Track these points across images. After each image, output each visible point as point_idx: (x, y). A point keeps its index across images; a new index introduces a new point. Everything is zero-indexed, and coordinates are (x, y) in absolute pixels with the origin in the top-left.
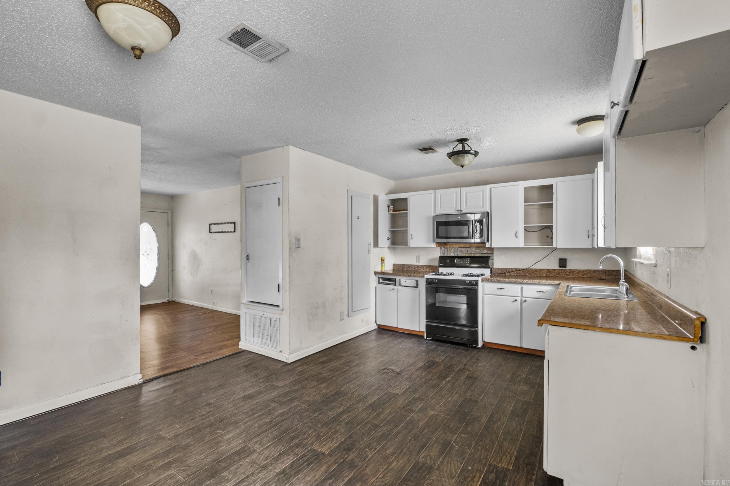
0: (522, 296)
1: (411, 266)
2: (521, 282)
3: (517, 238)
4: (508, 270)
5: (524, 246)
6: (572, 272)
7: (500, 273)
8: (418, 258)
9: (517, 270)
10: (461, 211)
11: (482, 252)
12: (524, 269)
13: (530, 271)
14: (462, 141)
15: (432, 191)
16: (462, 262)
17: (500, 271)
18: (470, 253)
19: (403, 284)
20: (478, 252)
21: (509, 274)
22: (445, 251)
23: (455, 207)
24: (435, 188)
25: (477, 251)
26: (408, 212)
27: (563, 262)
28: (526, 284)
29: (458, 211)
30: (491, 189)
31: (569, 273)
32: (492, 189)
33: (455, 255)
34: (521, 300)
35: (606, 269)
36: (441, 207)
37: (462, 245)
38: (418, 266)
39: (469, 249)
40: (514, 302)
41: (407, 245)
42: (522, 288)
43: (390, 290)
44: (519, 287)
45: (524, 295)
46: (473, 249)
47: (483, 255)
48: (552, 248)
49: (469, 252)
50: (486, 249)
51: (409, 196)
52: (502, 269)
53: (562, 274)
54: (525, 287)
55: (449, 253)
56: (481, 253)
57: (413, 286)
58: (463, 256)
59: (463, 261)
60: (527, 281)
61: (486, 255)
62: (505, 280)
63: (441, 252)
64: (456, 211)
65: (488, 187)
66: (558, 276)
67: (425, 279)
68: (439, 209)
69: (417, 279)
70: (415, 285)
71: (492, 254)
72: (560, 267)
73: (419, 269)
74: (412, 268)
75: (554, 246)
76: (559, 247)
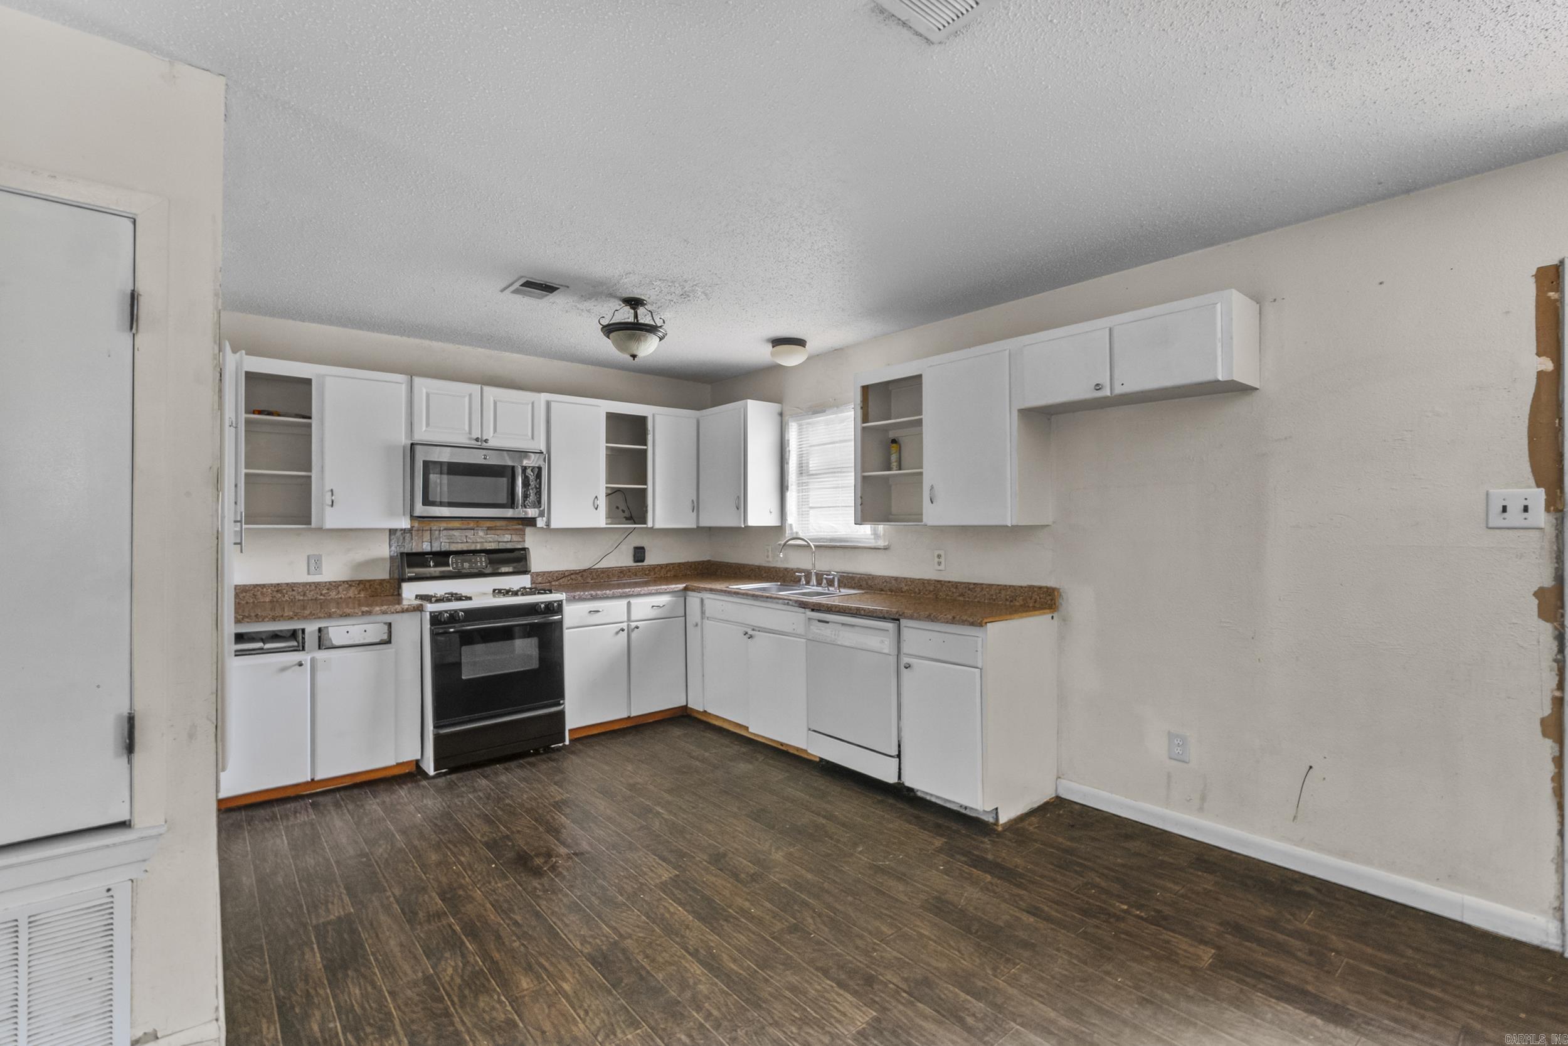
0: (629, 620)
1: (292, 586)
2: (631, 593)
3: (596, 509)
4: (556, 574)
5: (607, 524)
6: (653, 568)
7: (540, 583)
8: (314, 563)
9: (572, 574)
10: (486, 441)
11: (500, 540)
12: (585, 570)
13: (594, 574)
14: (634, 303)
15: (401, 378)
16: (466, 565)
17: (540, 579)
18: (473, 542)
19: (336, 642)
20: (491, 540)
21: (557, 583)
22: (404, 538)
23: (467, 428)
24: (412, 371)
25: (491, 537)
26: (314, 422)
27: (639, 554)
28: (639, 595)
29: (477, 440)
30: (548, 404)
31: (649, 570)
32: (553, 405)
33: (434, 549)
34: (628, 625)
36: (428, 425)
37: (456, 524)
38: (317, 585)
39: (470, 533)
40: (617, 633)
41: (310, 524)
42: (629, 603)
43: (284, 669)
44: (623, 603)
45: (633, 618)
46: (481, 533)
47: (502, 546)
48: (647, 528)
49: (469, 540)
50: (509, 532)
51: (323, 377)
52: (544, 573)
53: (643, 572)
54: (633, 601)
55: (417, 545)
56: (499, 542)
57: (377, 640)
58: (454, 549)
59: (470, 561)
60: (639, 589)
61: (509, 546)
63: (393, 542)
64: (470, 439)
65: (544, 397)
67: (428, 614)
68: (424, 428)
69: (388, 618)
70: (385, 637)
71: (522, 543)
72: (636, 561)
73: (321, 594)
74: (294, 593)
75: (650, 524)
76: (657, 526)
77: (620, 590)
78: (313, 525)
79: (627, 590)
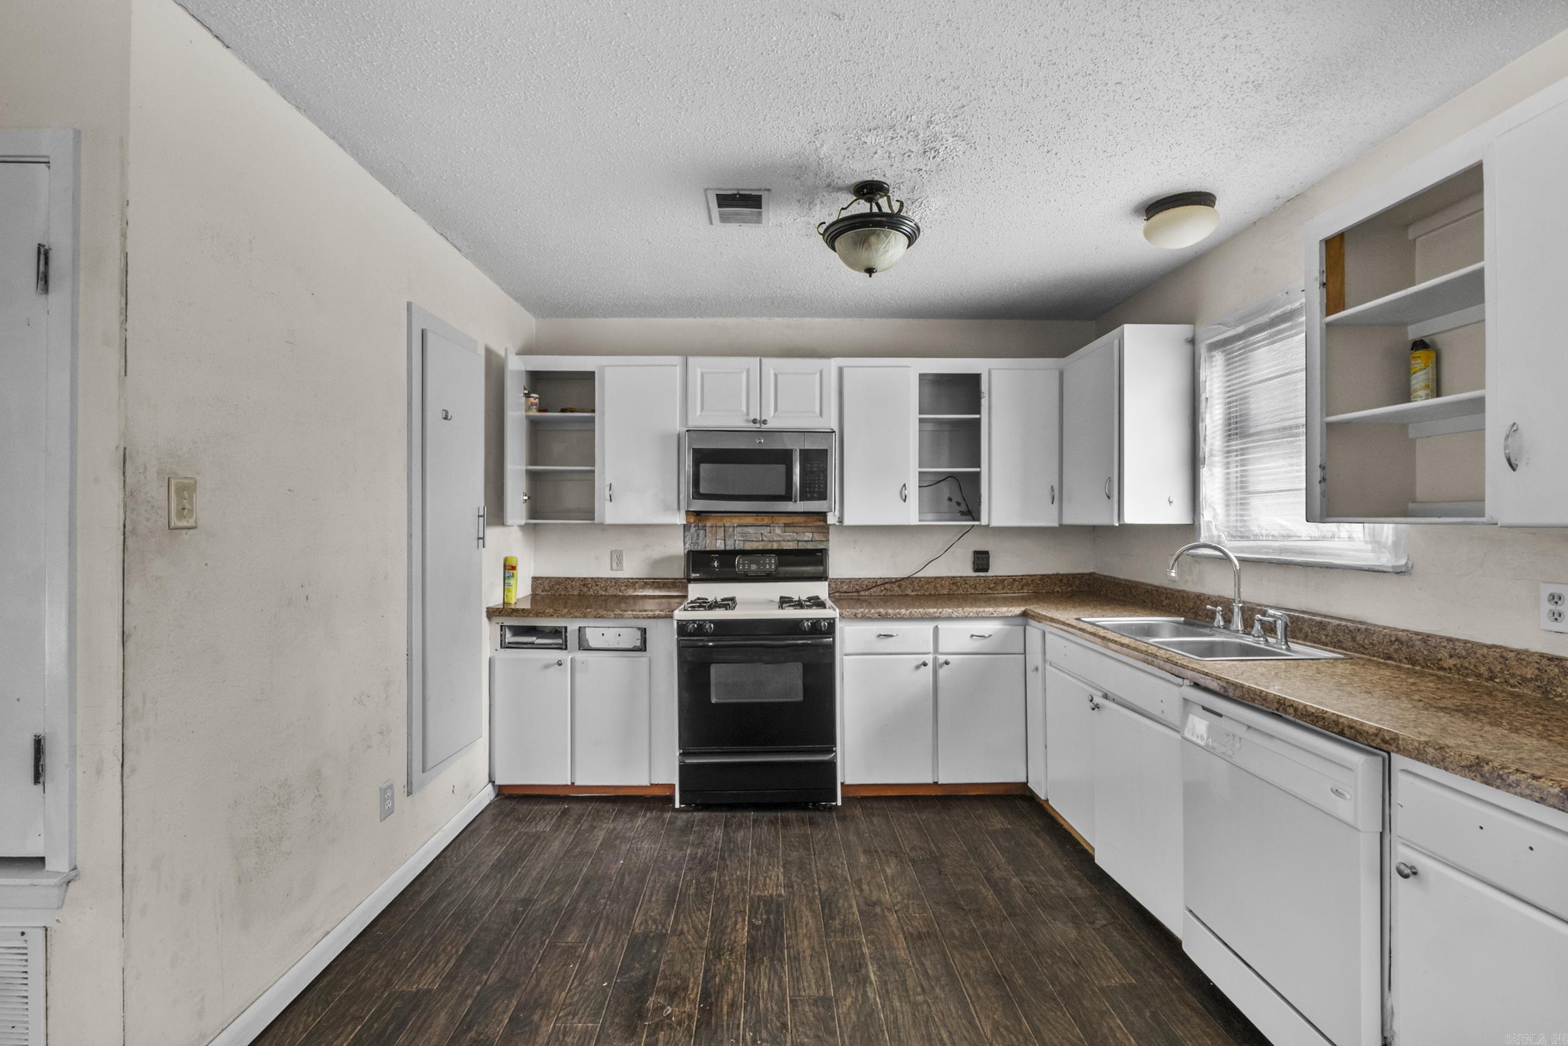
0: (936, 650)
1: (596, 581)
2: (937, 615)
3: (905, 501)
4: (866, 583)
5: (920, 521)
6: (1000, 581)
7: (846, 592)
8: (617, 558)
9: (886, 583)
10: (765, 422)
11: (799, 539)
12: (903, 579)
13: (915, 584)
14: (869, 190)
15: (677, 360)
16: (754, 567)
17: (845, 587)
18: (769, 541)
19: (593, 644)
20: (789, 538)
21: (867, 593)
22: (698, 535)
23: (744, 409)
24: (686, 352)
25: (789, 535)
26: (597, 415)
27: (981, 560)
28: (950, 618)
29: (754, 421)
30: (841, 371)
31: (995, 583)
32: (846, 372)
33: (728, 548)
34: (935, 660)
35: (1061, 572)
36: (702, 409)
37: (749, 520)
38: (616, 581)
39: (766, 530)
40: (918, 667)
41: (594, 520)
42: (936, 629)
43: (547, 667)
44: (927, 627)
45: (941, 650)
46: (778, 531)
47: (802, 546)
48: (980, 526)
49: (764, 539)
50: (809, 529)
51: (602, 368)
52: (850, 580)
53: (982, 586)
54: (943, 626)
55: (711, 542)
56: (798, 541)
57: (630, 646)
58: (749, 548)
59: (757, 563)
60: (950, 611)
61: (810, 546)
62: (899, 613)
63: (687, 539)
64: (748, 421)
65: (835, 363)
66: (973, 591)
67: (675, 622)
68: (698, 413)
69: (643, 623)
70: (638, 644)
71: (825, 543)
72: (976, 570)
73: (620, 591)
74: (598, 588)
75: (984, 521)
76: (994, 524)
77: (921, 610)
78: (596, 521)
79: (932, 610)
